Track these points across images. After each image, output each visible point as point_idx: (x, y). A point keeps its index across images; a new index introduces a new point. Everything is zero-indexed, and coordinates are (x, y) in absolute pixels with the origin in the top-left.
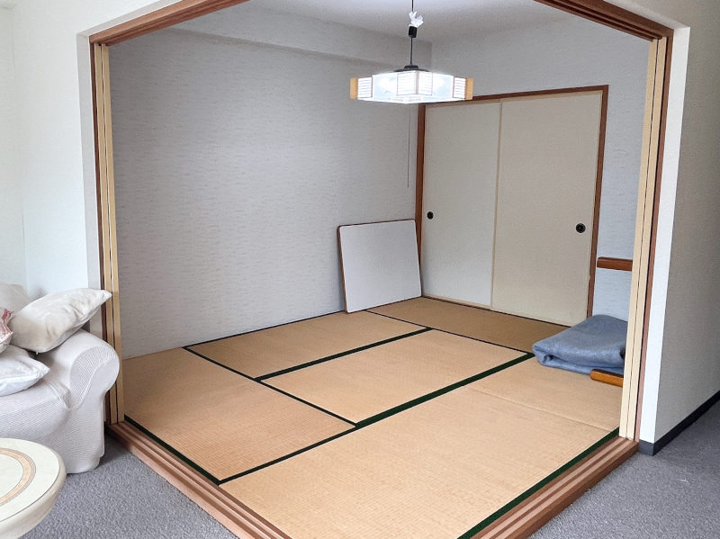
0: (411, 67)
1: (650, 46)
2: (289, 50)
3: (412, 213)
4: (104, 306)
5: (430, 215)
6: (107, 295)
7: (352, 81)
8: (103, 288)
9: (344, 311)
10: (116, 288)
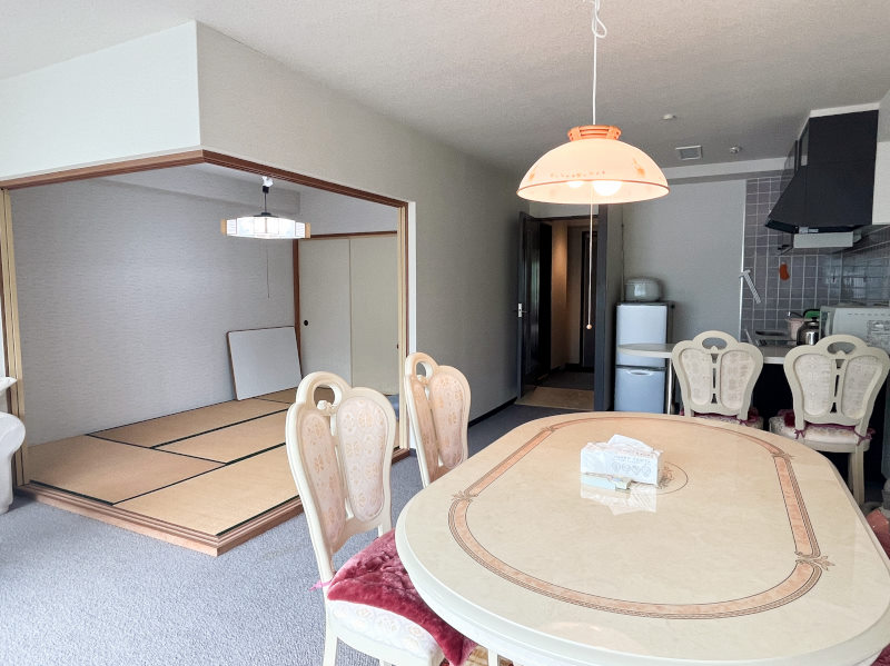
0: (266, 214)
1: (397, 210)
2: (176, 194)
3: (292, 322)
4: (9, 390)
5: (306, 323)
6: (12, 380)
7: (223, 223)
8: (7, 376)
9: (235, 400)
10: (20, 376)
